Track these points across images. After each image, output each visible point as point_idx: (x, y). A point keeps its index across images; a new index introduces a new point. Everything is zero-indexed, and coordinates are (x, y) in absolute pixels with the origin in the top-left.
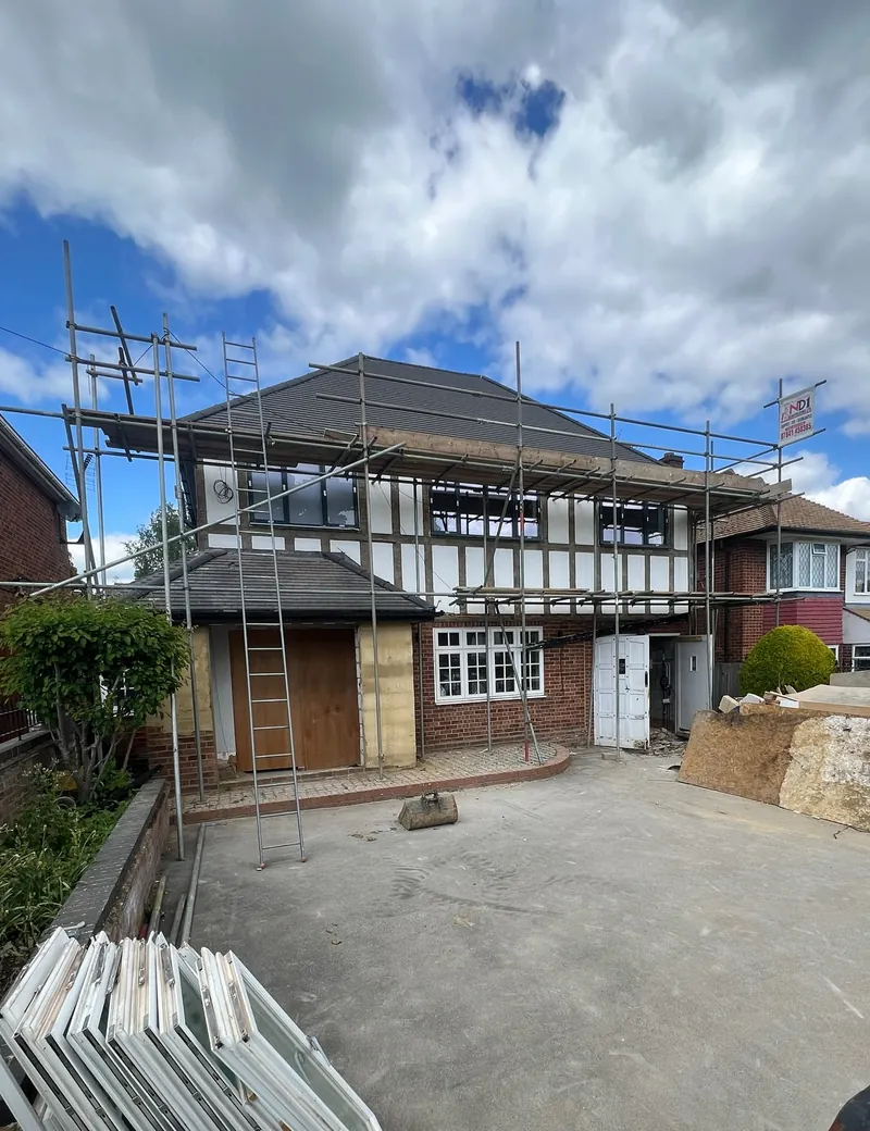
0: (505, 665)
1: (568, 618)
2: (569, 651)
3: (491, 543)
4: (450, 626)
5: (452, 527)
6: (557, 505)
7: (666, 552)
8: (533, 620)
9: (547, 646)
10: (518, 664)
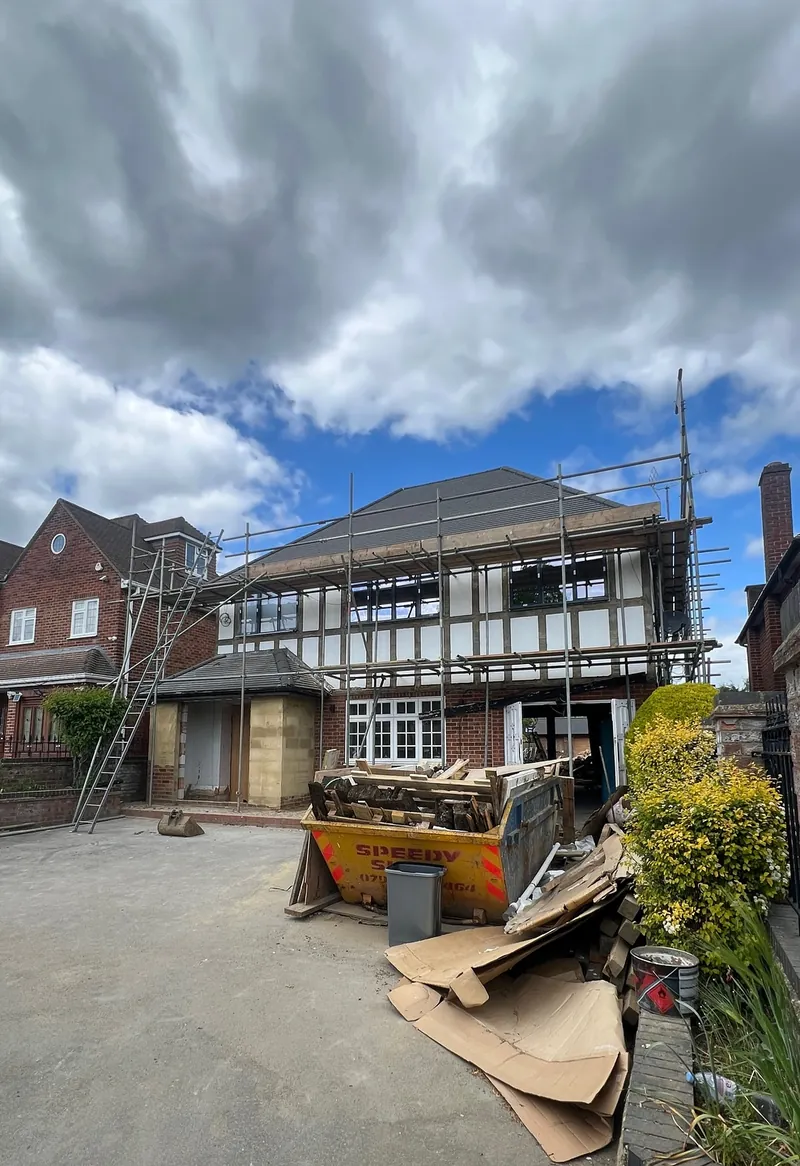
0: (406, 733)
1: (471, 687)
2: (473, 720)
3: (394, 625)
4: (359, 699)
5: (364, 617)
6: (461, 580)
7: (605, 604)
8: (433, 690)
9: (449, 713)
10: (419, 733)
